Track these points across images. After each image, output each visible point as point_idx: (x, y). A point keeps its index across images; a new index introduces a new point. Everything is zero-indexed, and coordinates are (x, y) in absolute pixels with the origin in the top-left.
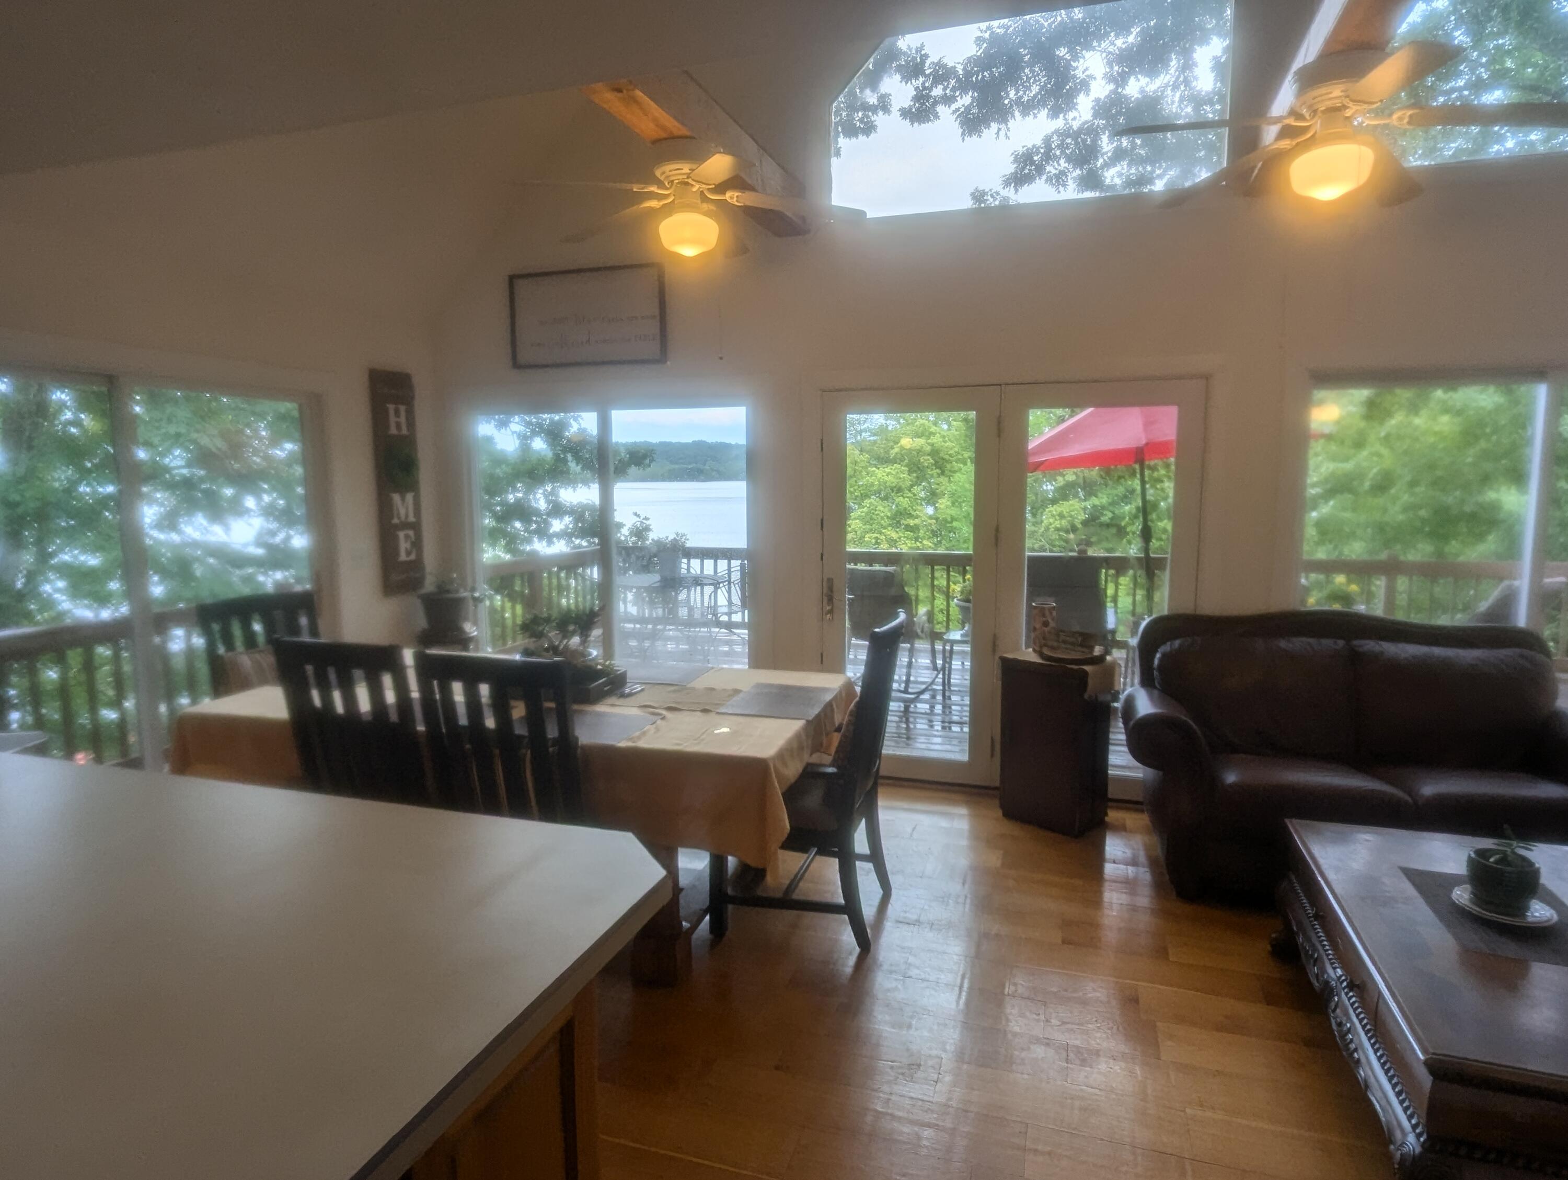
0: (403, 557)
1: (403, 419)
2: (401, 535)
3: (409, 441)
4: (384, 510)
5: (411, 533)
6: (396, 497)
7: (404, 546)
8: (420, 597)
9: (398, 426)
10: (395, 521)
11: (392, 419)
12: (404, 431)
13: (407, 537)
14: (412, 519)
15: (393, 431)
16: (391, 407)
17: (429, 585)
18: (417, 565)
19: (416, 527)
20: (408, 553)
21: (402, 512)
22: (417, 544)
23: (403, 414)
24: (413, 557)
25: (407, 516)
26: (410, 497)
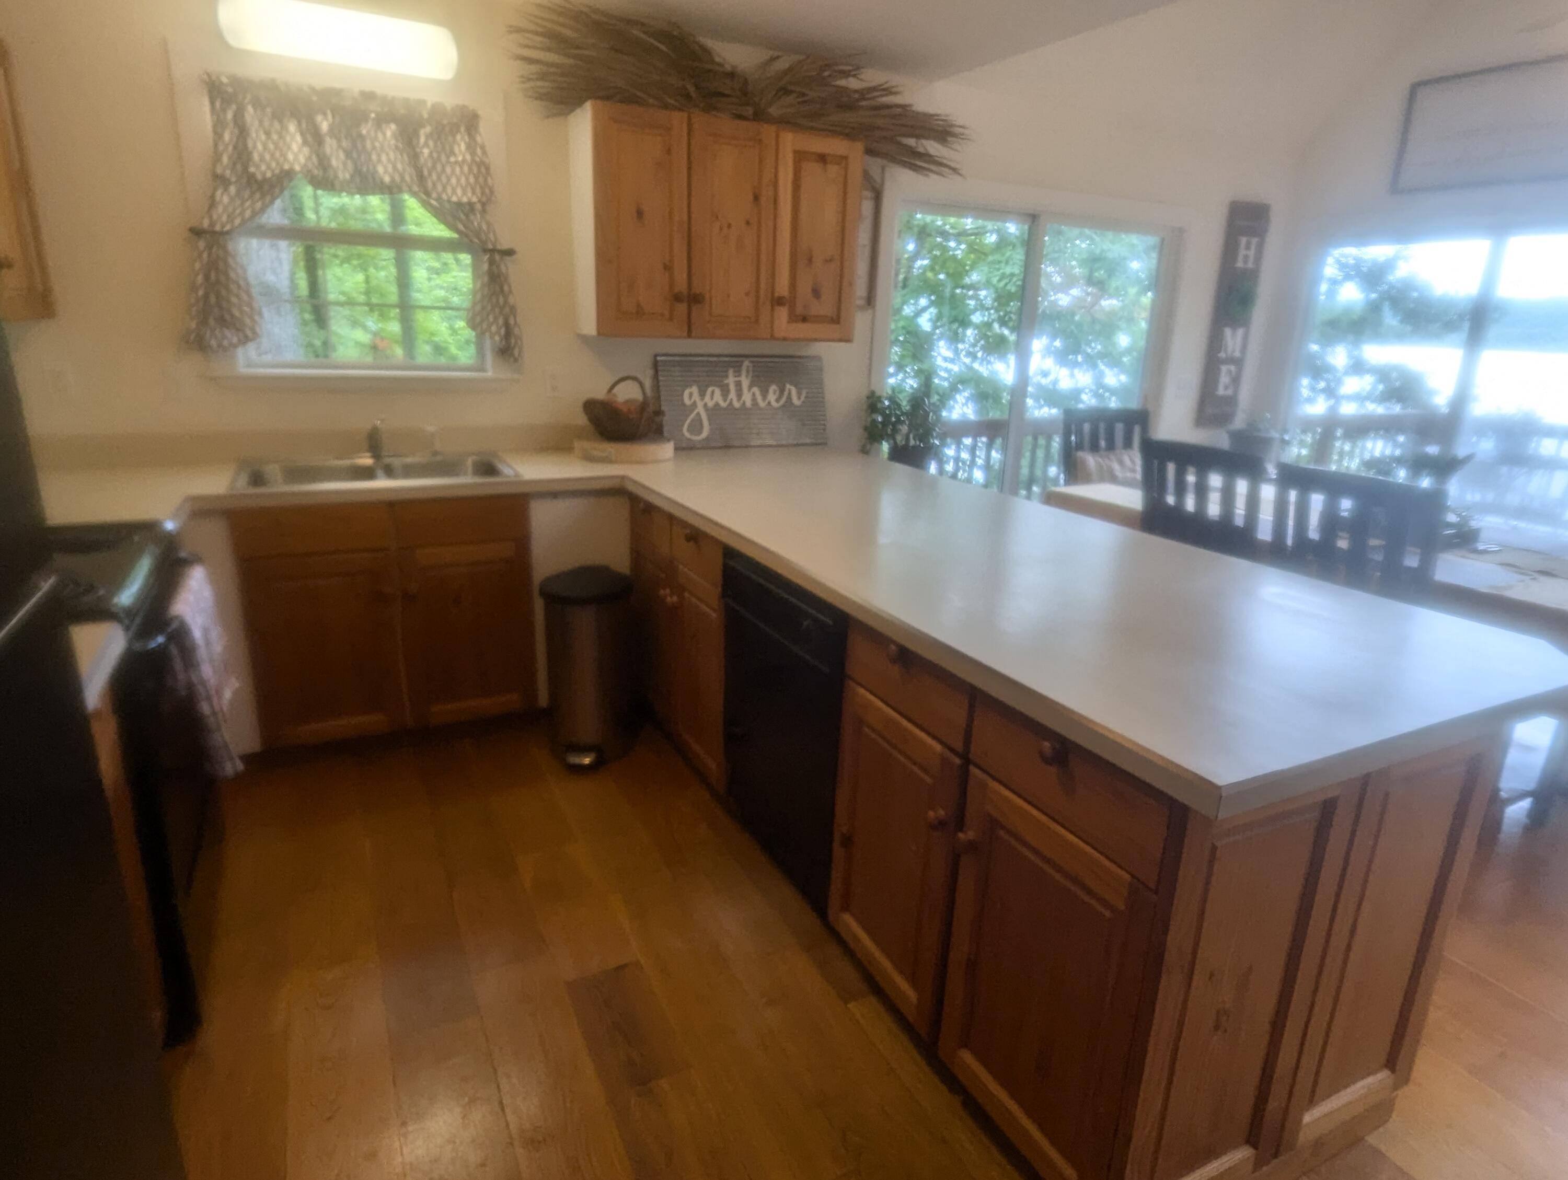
0: (1221, 391)
1: (1252, 253)
2: (1224, 368)
3: (1252, 276)
4: (1214, 343)
5: (1233, 368)
6: (1228, 332)
7: (1224, 379)
8: (1228, 432)
9: (1246, 257)
10: (1222, 355)
11: (1242, 252)
12: (1250, 265)
13: (1230, 372)
14: (1237, 354)
15: (1240, 264)
16: (1243, 240)
17: (1239, 422)
18: (1231, 401)
19: (1238, 362)
20: (1226, 388)
21: (1230, 349)
22: (1236, 380)
23: (1253, 247)
24: (1229, 392)
25: (1234, 351)
26: (1240, 332)
